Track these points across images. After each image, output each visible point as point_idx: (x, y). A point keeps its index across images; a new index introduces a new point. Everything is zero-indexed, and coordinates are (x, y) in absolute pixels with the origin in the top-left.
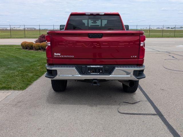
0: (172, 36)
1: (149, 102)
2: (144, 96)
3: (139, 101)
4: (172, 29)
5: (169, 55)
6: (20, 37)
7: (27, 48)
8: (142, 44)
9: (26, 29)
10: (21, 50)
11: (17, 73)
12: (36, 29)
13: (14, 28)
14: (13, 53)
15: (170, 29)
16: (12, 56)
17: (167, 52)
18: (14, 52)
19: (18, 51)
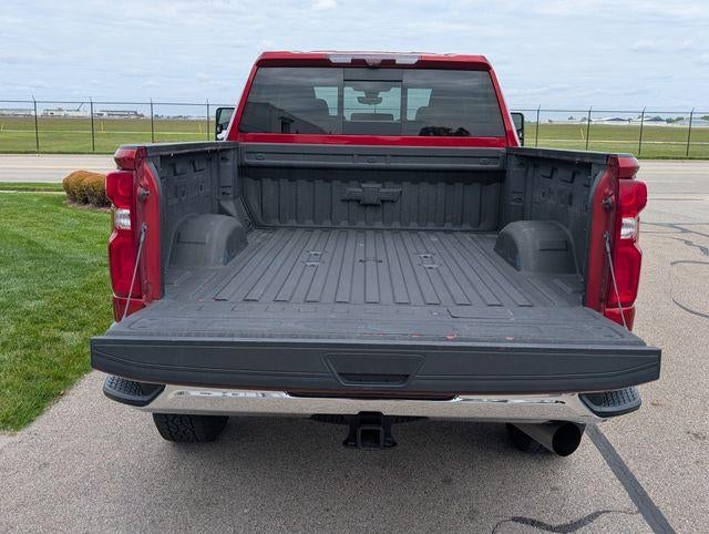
0: (674, 153)
1: (646, 518)
2: (613, 476)
3: (596, 515)
4: (670, 125)
5: (686, 242)
6: (76, 148)
7: (86, 202)
8: (628, 226)
9: (105, 114)
10: (62, 210)
11: (12, 329)
12: (142, 116)
13: (60, 110)
14: (26, 219)
15: (664, 124)
16: (15, 236)
17: (671, 226)
18: (31, 216)
19: (46, 210)
